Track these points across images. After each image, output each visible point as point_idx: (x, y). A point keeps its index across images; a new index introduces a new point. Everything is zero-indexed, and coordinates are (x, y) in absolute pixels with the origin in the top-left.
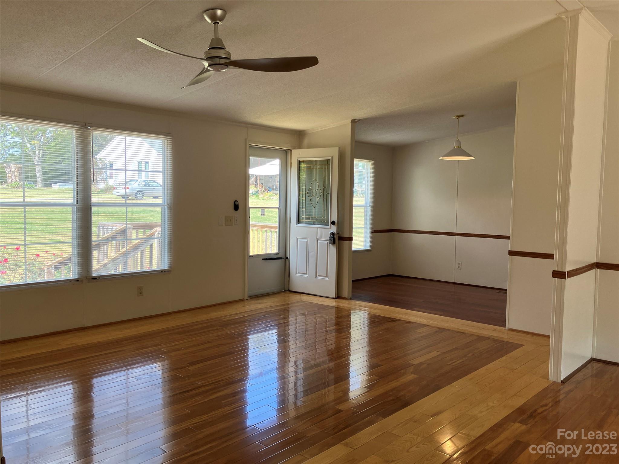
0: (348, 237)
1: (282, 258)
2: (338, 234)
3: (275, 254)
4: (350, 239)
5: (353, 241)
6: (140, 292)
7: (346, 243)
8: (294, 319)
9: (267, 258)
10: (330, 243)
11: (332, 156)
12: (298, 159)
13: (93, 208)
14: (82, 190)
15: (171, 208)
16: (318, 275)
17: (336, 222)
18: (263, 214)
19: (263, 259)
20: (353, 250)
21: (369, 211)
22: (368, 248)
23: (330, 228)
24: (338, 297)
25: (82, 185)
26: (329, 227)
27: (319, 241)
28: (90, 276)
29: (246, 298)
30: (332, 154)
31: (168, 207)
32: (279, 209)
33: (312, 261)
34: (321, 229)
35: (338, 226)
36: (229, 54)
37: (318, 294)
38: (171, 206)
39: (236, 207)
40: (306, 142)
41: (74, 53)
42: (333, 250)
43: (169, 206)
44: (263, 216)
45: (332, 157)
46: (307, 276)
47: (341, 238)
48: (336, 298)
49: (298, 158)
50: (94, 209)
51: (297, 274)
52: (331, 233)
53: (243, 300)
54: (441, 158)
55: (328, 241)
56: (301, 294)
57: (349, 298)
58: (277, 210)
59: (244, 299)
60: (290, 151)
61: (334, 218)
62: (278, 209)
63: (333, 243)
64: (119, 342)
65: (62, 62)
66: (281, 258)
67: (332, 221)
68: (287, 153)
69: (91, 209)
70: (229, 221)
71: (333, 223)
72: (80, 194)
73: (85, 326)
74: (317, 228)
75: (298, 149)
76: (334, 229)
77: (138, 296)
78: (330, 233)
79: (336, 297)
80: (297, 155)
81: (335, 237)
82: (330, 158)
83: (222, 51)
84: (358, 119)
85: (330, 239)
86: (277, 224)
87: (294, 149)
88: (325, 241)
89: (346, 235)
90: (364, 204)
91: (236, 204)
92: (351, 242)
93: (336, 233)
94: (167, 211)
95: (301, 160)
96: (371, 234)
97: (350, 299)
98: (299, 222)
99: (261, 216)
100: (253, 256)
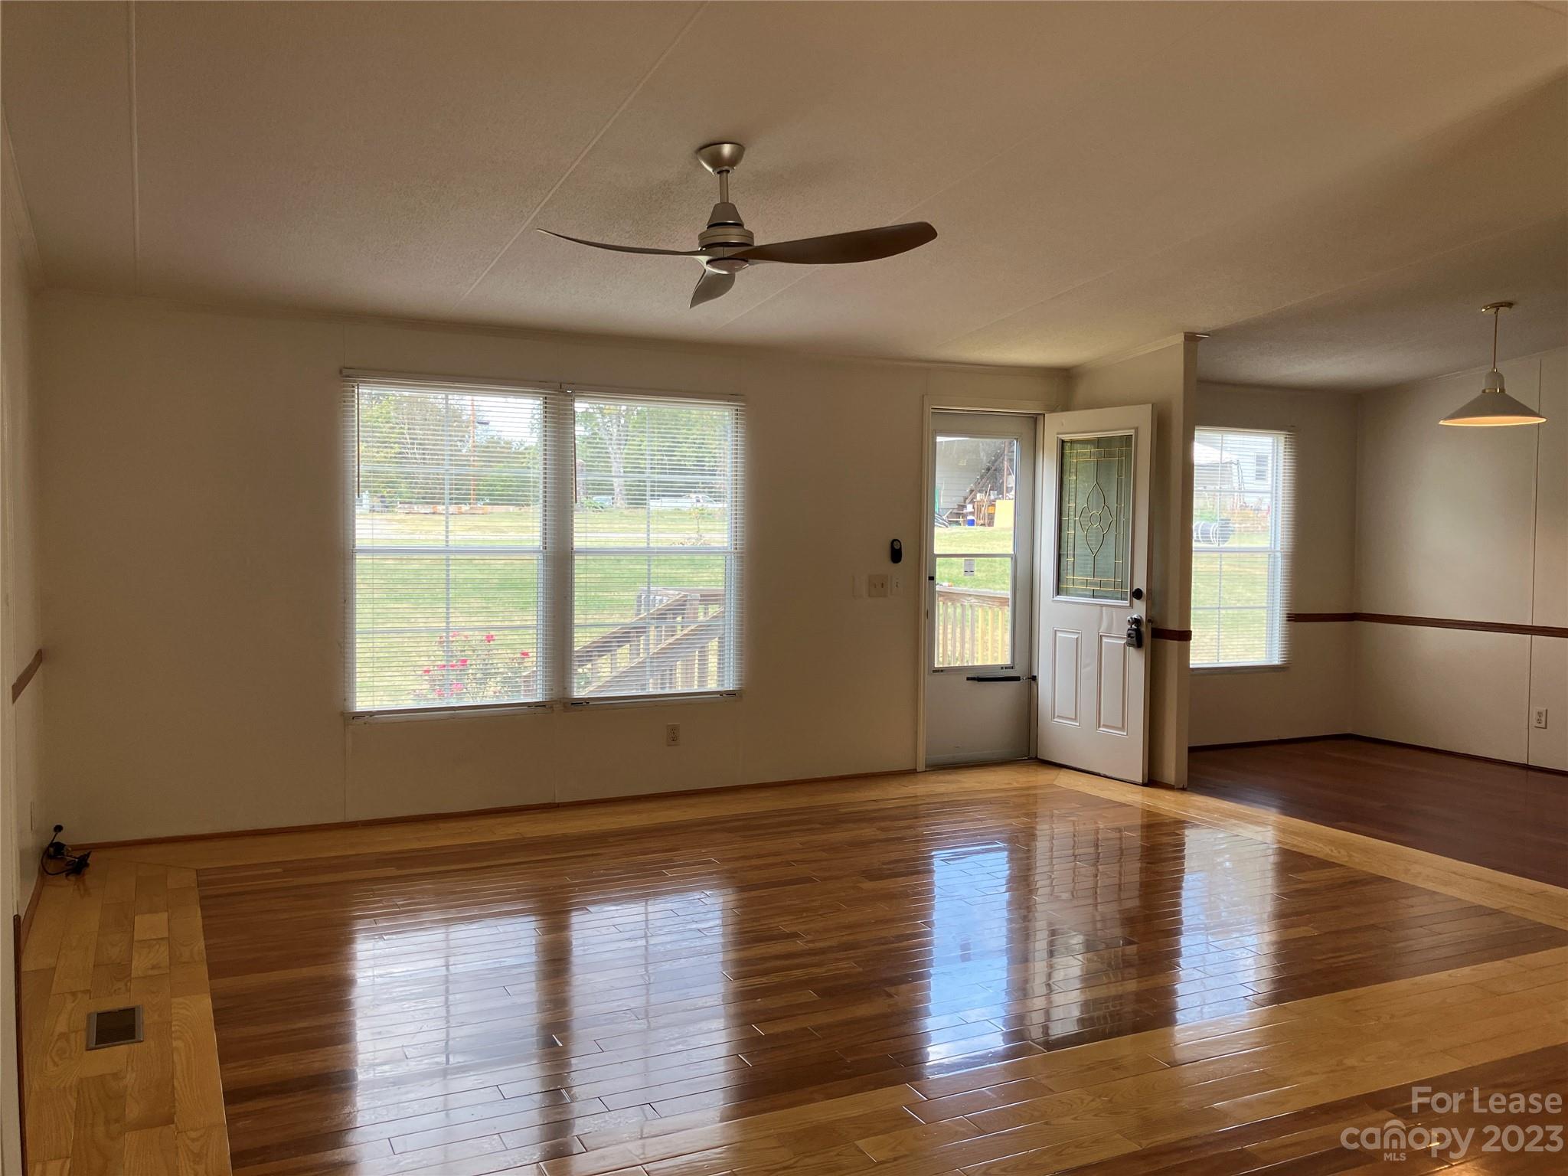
0: (1177, 629)
1: (1019, 677)
2: (1149, 621)
3: (1002, 668)
4: (1185, 636)
5: (1191, 641)
6: (673, 737)
7: (1173, 645)
8: (1046, 827)
9: (982, 678)
10: (1129, 644)
11: (1136, 425)
12: (1060, 436)
13: (576, 557)
14: (554, 520)
15: (742, 557)
16: (1102, 724)
17: (1144, 590)
18: (969, 571)
19: (968, 679)
20: (1191, 666)
21: (1280, 565)
22: (1276, 660)
23: (1131, 605)
24: (1152, 780)
25: (554, 511)
26: (1126, 603)
27: (1105, 640)
28: (567, 698)
29: (921, 767)
30: (1135, 421)
31: (736, 555)
32: (1014, 558)
33: (1088, 685)
34: (1110, 608)
35: (1149, 602)
36: (750, 235)
37: (1102, 772)
38: (742, 553)
39: (896, 555)
40: (1082, 391)
41: (499, 253)
42: (1137, 661)
43: (737, 553)
44: (970, 575)
45: (1137, 429)
46: (1078, 724)
47: (1161, 634)
48: (1144, 785)
49: (1058, 434)
50: (578, 560)
51: (1055, 720)
52: (1131, 618)
53: (913, 772)
54: (1441, 423)
55: (1123, 638)
56: (1065, 769)
57: (1181, 787)
58: (1008, 563)
59: (916, 769)
60: (1042, 417)
61: (1141, 583)
62: (1010, 559)
63: (1135, 643)
64: (601, 839)
65: (486, 272)
66: (1017, 679)
67: (1135, 588)
68: (1035, 420)
69: (572, 559)
70: (879, 586)
71: (1137, 594)
72: (550, 525)
73: (557, 801)
74: (1102, 606)
75: (1063, 411)
76: (1140, 610)
77: (669, 745)
78: (1129, 618)
79: (1146, 781)
80: (1057, 426)
81: (1143, 629)
82: (1132, 432)
83: (735, 230)
84: (1201, 330)
85: (1129, 635)
86: (1007, 593)
87: (1053, 410)
88: (1117, 640)
89: (1173, 625)
90: (1268, 546)
91: (896, 547)
92: (1185, 642)
93: (1145, 620)
94: (734, 565)
95: (1066, 437)
96: (1286, 624)
97: (1183, 789)
98: (1058, 591)
99: (965, 575)
100: (942, 671)
